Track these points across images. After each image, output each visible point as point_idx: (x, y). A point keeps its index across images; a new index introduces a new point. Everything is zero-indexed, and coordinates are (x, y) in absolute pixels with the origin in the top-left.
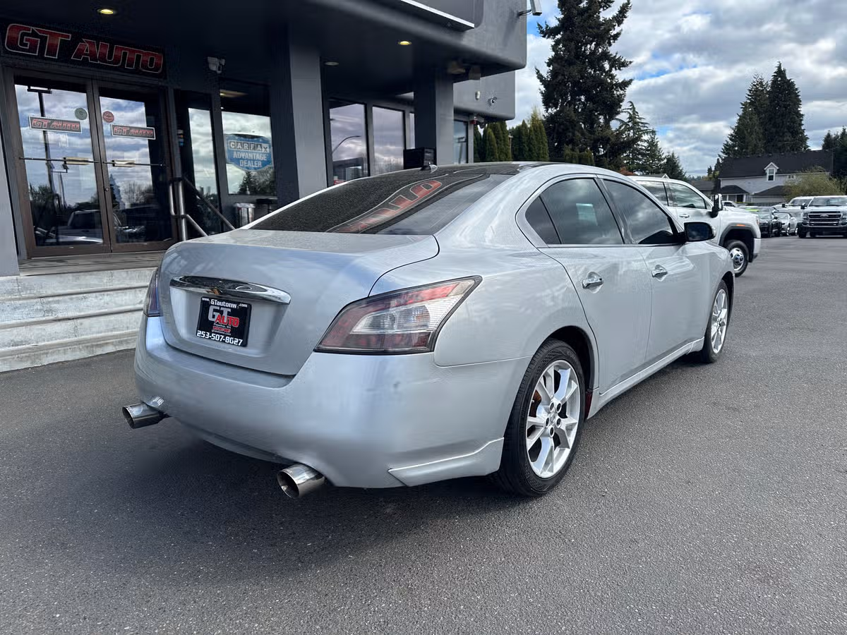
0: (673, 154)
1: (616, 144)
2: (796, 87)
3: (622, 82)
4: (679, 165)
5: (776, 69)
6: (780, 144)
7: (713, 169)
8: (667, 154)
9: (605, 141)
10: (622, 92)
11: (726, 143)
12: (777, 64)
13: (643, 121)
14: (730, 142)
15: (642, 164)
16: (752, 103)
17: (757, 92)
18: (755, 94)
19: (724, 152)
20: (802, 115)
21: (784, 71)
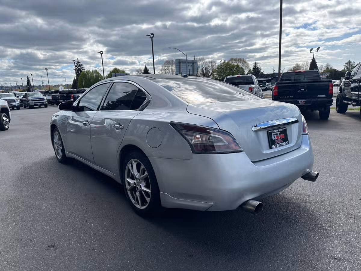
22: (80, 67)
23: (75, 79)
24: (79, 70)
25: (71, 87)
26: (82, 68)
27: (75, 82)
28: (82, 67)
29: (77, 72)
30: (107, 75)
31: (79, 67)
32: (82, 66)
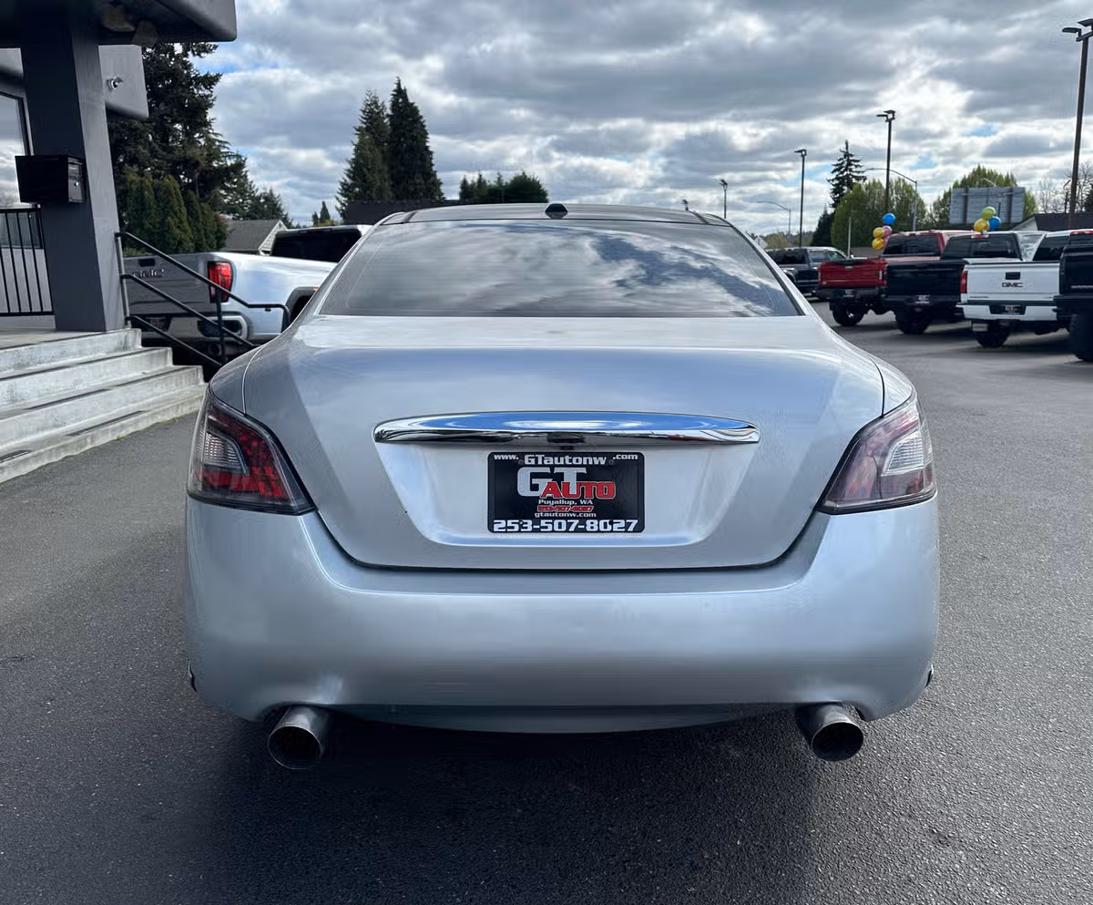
0: (271, 191)
1: (207, 173)
2: (421, 113)
3: (206, 77)
4: (282, 207)
5: (395, 87)
6: (412, 189)
7: (319, 216)
8: (263, 191)
9: (189, 164)
10: (207, 92)
11: (343, 181)
12: (396, 80)
13: (220, 138)
14: (349, 181)
15: (228, 203)
16: (368, 129)
17: (372, 114)
18: (370, 117)
19: (342, 194)
20: (431, 153)
21: (405, 90)
22: (851, 170)
23: (825, 214)
24: (844, 181)
25: (810, 239)
26: (855, 174)
27: (826, 222)
28: (858, 169)
29: (837, 190)
30: (942, 197)
31: (846, 170)
32: (856, 166)
